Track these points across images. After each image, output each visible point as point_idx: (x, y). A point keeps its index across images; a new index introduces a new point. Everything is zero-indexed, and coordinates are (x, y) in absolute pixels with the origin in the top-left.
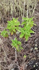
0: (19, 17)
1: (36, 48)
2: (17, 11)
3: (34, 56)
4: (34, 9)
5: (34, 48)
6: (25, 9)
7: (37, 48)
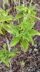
0: (14, 12)
1: (35, 50)
2: (11, 5)
3: (34, 59)
4: (31, 2)
5: (33, 49)
6: (21, 3)
7: (37, 49)
